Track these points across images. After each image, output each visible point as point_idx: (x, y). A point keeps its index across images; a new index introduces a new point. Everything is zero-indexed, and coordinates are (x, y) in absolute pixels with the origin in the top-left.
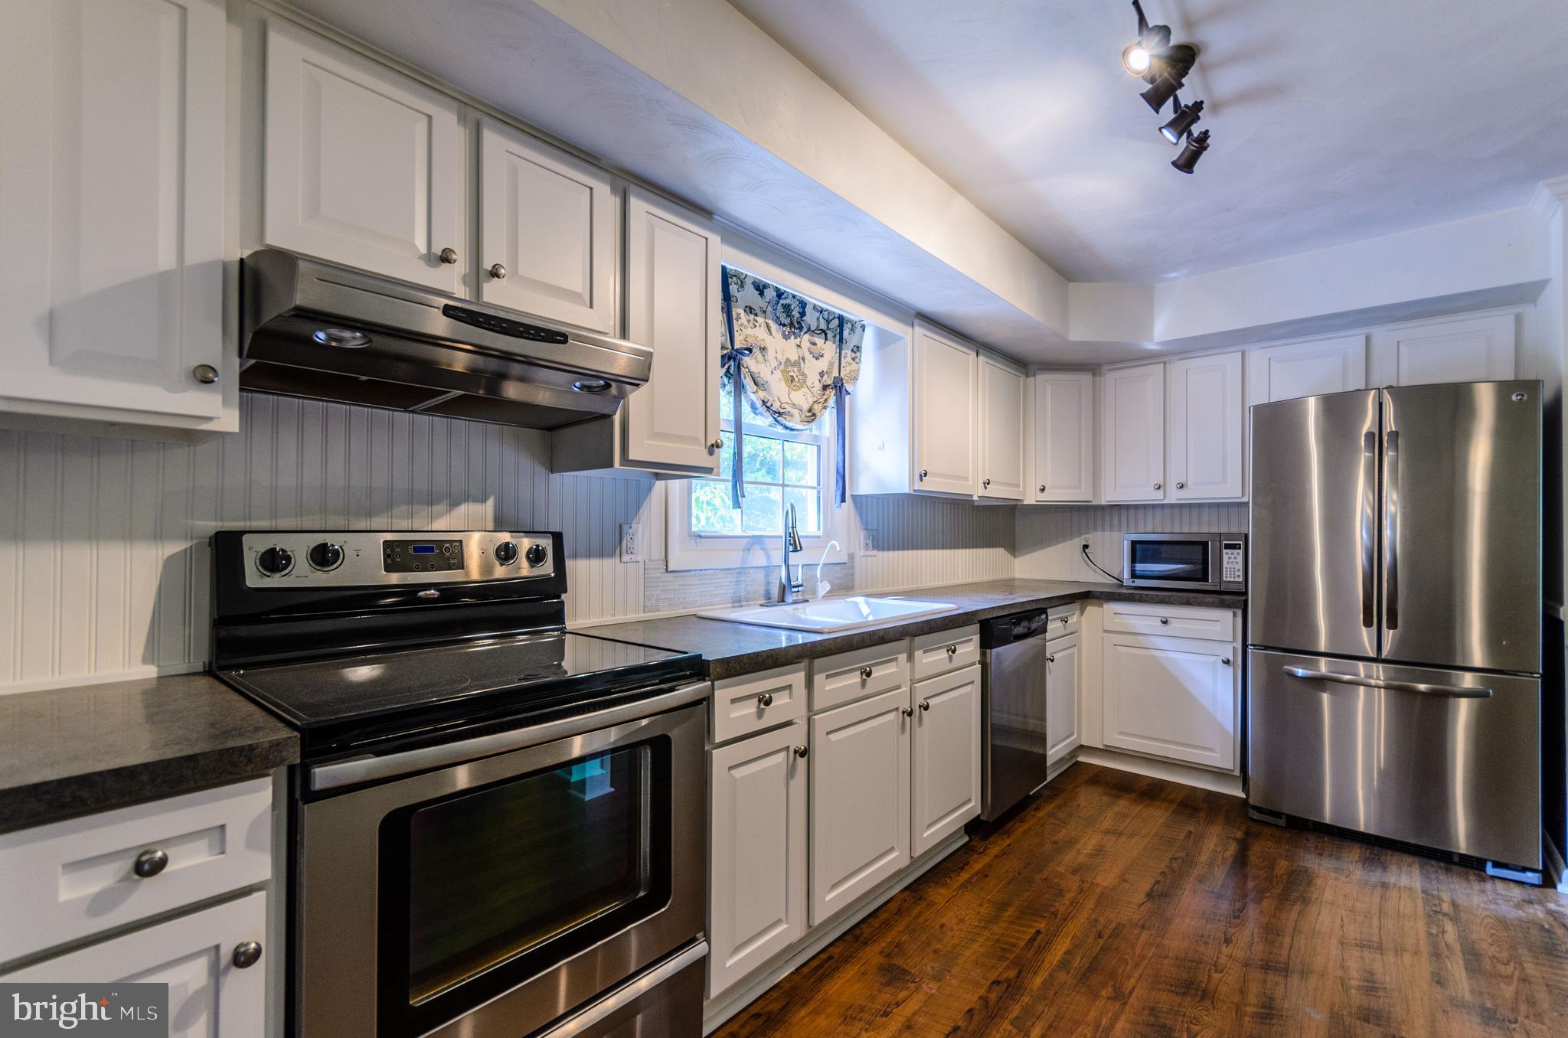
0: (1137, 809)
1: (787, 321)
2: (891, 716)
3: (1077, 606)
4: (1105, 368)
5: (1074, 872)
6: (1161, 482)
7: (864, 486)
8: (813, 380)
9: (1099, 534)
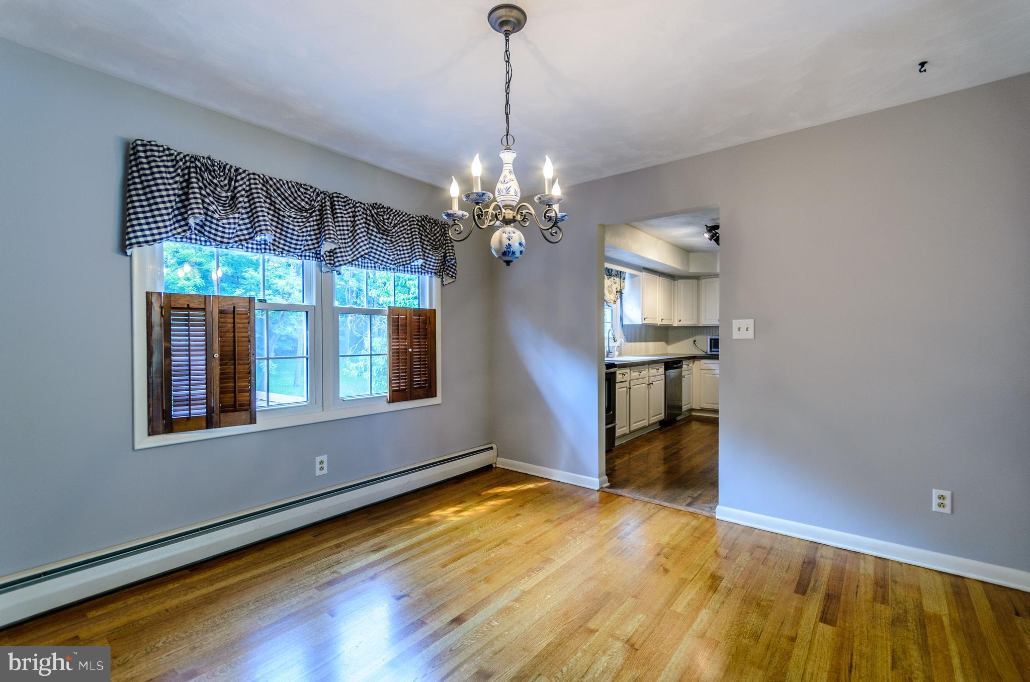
1: (608, 274)
2: (645, 384)
3: (692, 361)
4: (702, 278)
7: (625, 322)
8: (615, 291)
9: (699, 336)
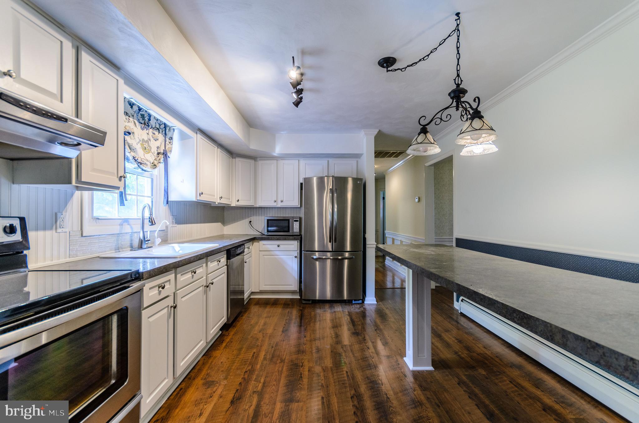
0: (272, 309)
1: (143, 122)
2: (201, 288)
3: (251, 243)
4: (258, 159)
5: (260, 332)
6: (276, 200)
8: (154, 150)
9: (255, 217)
